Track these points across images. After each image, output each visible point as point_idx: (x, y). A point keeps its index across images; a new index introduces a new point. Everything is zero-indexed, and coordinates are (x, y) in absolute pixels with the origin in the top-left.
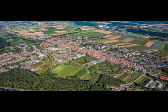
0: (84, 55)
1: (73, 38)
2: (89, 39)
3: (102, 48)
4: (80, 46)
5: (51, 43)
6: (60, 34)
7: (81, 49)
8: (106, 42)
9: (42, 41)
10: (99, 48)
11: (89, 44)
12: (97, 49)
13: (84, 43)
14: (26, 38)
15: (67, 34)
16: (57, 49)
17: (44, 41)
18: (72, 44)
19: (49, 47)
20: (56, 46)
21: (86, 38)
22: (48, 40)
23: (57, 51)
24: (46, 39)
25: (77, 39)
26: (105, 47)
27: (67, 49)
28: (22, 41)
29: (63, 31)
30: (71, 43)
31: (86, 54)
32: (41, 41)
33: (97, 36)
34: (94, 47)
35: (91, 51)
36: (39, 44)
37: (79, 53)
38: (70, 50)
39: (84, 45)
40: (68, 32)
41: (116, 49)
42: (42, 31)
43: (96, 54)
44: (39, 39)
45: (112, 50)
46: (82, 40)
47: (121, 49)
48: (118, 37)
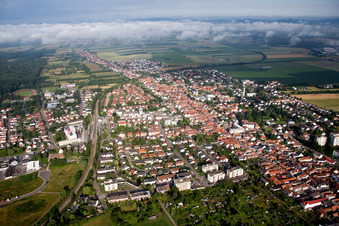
0: (239, 172)
4: (238, 116)
10: (322, 141)
18: (213, 103)
27: (184, 123)
30: (210, 97)
39: (254, 116)
46: (257, 90)
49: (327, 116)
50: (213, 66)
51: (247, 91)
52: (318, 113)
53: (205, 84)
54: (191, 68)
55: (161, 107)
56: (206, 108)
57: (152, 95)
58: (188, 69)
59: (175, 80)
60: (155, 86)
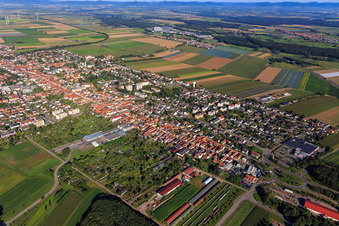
0: (76, 111)
2: (115, 60)
3: (139, 86)
7: (77, 89)
8: (153, 70)
11: (107, 76)
12: (124, 91)
13: (96, 73)
21: (109, 57)
25: (83, 60)
26: (147, 84)
27: (37, 90)
29: (61, 39)
30: (60, 70)
31: (87, 106)
34: (117, 83)
38: (46, 92)
39: (91, 79)
40: (69, 42)
41: (177, 91)
43: (115, 108)
45: (163, 93)
47: (190, 89)
48: (191, 55)
49: (138, 74)
50: (63, 47)
51: (88, 64)
52: (134, 73)
53: (56, 62)
54: (43, 49)
55: (18, 81)
56: (55, 78)
57: (9, 73)
58: (40, 50)
59: (29, 60)
60: (10, 66)
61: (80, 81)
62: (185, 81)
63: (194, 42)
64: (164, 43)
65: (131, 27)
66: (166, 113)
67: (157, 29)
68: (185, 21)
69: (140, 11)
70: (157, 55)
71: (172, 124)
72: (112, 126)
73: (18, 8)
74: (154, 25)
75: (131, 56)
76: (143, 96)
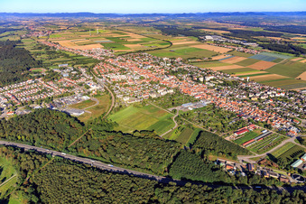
0: (172, 91)
1: (154, 59)
2: (184, 61)
3: (208, 79)
5: (115, 67)
6: (133, 50)
7: (167, 79)
8: (215, 68)
9: (99, 62)
10: (202, 79)
11: (184, 72)
12: (198, 81)
13: (174, 69)
14: (71, 55)
15: (144, 51)
16: (124, 77)
17: (103, 61)
18: (152, 70)
19: (110, 72)
20: (123, 71)
21: (179, 59)
22: (110, 61)
23: (123, 81)
24: (107, 58)
25: (162, 60)
26: (212, 77)
27: (142, 78)
28: (62, 60)
29: (138, 45)
30: (150, 67)
31: (176, 89)
32: (97, 62)
33: (200, 56)
34: (191, 76)
35: (185, 85)
36: (93, 66)
37: (162, 86)
38: (148, 79)
39: (173, 73)
40: (146, 47)
41: (235, 83)
42: (101, 44)
43: (195, 91)
44: (94, 57)
45: (225, 84)
46: (172, 62)
47: (245, 82)
48: (241, 59)
51: (167, 63)
53: (144, 61)
55: (127, 73)
56: (149, 71)
59: (126, 60)
61: (166, 74)
62: (240, 77)
63: (242, 49)
64: (217, 49)
65: (186, 36)
66: (231, 95)
67: (208, 37)
68: (231, 31)
69: (190, 22)
70: (214, 58)
71: (236, 102)
72: (196, 101)
73: (96, 21)
74: (204, 34)
75: (195, 58)
76: (212, 85)
